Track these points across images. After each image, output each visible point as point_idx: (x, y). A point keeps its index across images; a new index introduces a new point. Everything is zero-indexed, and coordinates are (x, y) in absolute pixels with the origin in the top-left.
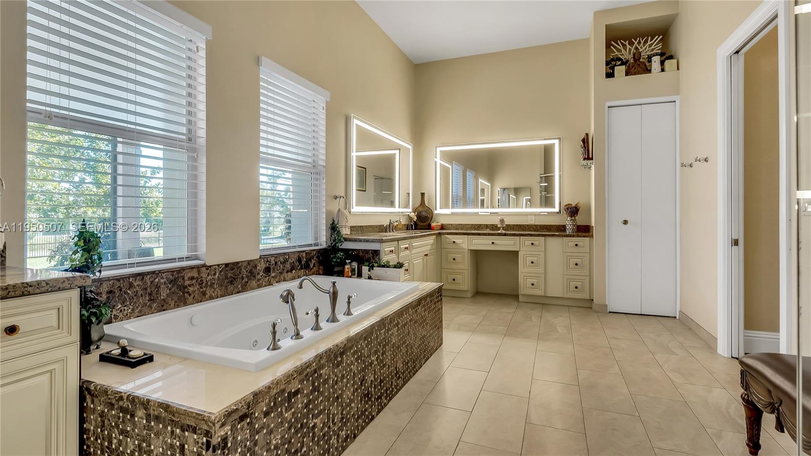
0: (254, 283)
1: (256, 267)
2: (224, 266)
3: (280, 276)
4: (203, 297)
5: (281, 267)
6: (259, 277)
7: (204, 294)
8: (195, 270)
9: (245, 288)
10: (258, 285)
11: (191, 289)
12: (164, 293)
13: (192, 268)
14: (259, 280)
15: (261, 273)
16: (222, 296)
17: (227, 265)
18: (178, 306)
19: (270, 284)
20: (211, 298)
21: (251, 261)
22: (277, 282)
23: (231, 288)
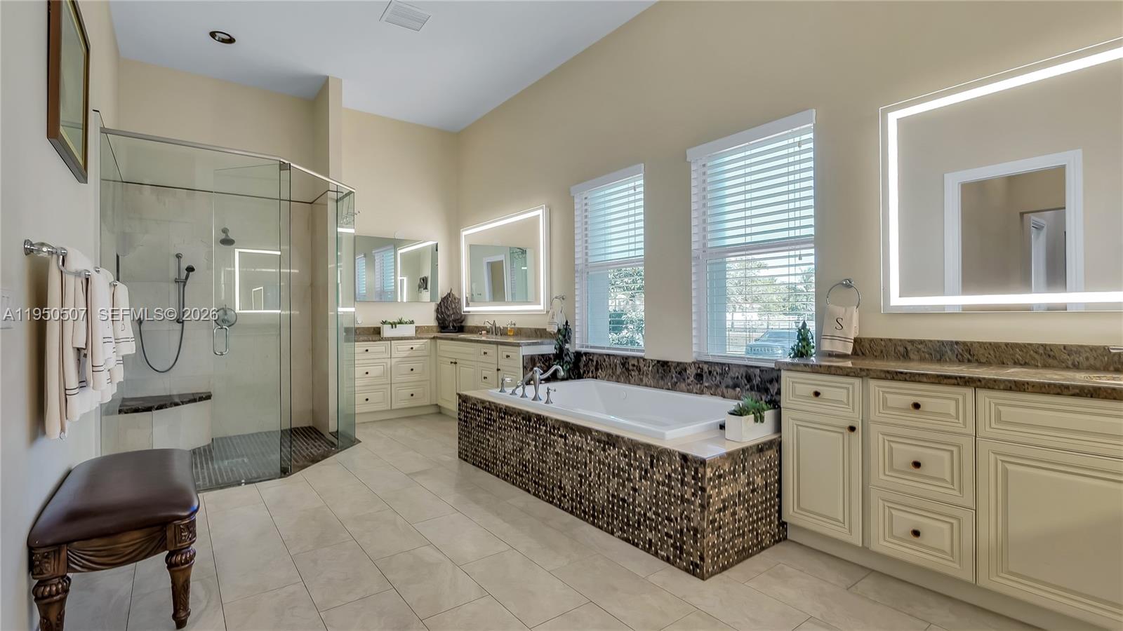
0: (683, 386)
1: (685, 370)
2: (656, 362)
3: (716, 389)
4: (640, 383)
5: (718, 378)
6: (689, 381)
7: (641, 380)
8: (636, 360)
9: (674, 388)
10: (688, 390)
11: (633, 373)
12: (619, 371)
13: (634, 357)
14: (689, 385)
15: (692, 378)
16: (654, 387)
17: (658, 362)
18: (626, 383)
19: (702, 393)
20: (646, 385)
21: (681, 363)
22: (712, 394)
23: (661, 383)
